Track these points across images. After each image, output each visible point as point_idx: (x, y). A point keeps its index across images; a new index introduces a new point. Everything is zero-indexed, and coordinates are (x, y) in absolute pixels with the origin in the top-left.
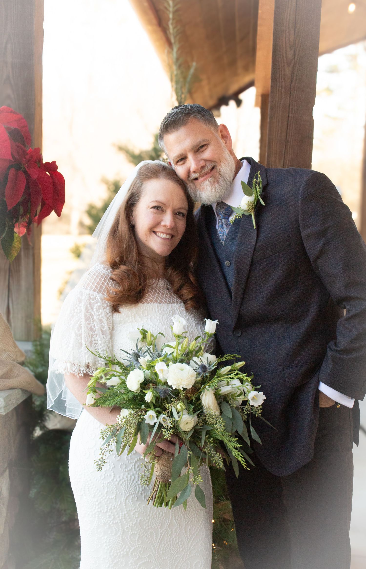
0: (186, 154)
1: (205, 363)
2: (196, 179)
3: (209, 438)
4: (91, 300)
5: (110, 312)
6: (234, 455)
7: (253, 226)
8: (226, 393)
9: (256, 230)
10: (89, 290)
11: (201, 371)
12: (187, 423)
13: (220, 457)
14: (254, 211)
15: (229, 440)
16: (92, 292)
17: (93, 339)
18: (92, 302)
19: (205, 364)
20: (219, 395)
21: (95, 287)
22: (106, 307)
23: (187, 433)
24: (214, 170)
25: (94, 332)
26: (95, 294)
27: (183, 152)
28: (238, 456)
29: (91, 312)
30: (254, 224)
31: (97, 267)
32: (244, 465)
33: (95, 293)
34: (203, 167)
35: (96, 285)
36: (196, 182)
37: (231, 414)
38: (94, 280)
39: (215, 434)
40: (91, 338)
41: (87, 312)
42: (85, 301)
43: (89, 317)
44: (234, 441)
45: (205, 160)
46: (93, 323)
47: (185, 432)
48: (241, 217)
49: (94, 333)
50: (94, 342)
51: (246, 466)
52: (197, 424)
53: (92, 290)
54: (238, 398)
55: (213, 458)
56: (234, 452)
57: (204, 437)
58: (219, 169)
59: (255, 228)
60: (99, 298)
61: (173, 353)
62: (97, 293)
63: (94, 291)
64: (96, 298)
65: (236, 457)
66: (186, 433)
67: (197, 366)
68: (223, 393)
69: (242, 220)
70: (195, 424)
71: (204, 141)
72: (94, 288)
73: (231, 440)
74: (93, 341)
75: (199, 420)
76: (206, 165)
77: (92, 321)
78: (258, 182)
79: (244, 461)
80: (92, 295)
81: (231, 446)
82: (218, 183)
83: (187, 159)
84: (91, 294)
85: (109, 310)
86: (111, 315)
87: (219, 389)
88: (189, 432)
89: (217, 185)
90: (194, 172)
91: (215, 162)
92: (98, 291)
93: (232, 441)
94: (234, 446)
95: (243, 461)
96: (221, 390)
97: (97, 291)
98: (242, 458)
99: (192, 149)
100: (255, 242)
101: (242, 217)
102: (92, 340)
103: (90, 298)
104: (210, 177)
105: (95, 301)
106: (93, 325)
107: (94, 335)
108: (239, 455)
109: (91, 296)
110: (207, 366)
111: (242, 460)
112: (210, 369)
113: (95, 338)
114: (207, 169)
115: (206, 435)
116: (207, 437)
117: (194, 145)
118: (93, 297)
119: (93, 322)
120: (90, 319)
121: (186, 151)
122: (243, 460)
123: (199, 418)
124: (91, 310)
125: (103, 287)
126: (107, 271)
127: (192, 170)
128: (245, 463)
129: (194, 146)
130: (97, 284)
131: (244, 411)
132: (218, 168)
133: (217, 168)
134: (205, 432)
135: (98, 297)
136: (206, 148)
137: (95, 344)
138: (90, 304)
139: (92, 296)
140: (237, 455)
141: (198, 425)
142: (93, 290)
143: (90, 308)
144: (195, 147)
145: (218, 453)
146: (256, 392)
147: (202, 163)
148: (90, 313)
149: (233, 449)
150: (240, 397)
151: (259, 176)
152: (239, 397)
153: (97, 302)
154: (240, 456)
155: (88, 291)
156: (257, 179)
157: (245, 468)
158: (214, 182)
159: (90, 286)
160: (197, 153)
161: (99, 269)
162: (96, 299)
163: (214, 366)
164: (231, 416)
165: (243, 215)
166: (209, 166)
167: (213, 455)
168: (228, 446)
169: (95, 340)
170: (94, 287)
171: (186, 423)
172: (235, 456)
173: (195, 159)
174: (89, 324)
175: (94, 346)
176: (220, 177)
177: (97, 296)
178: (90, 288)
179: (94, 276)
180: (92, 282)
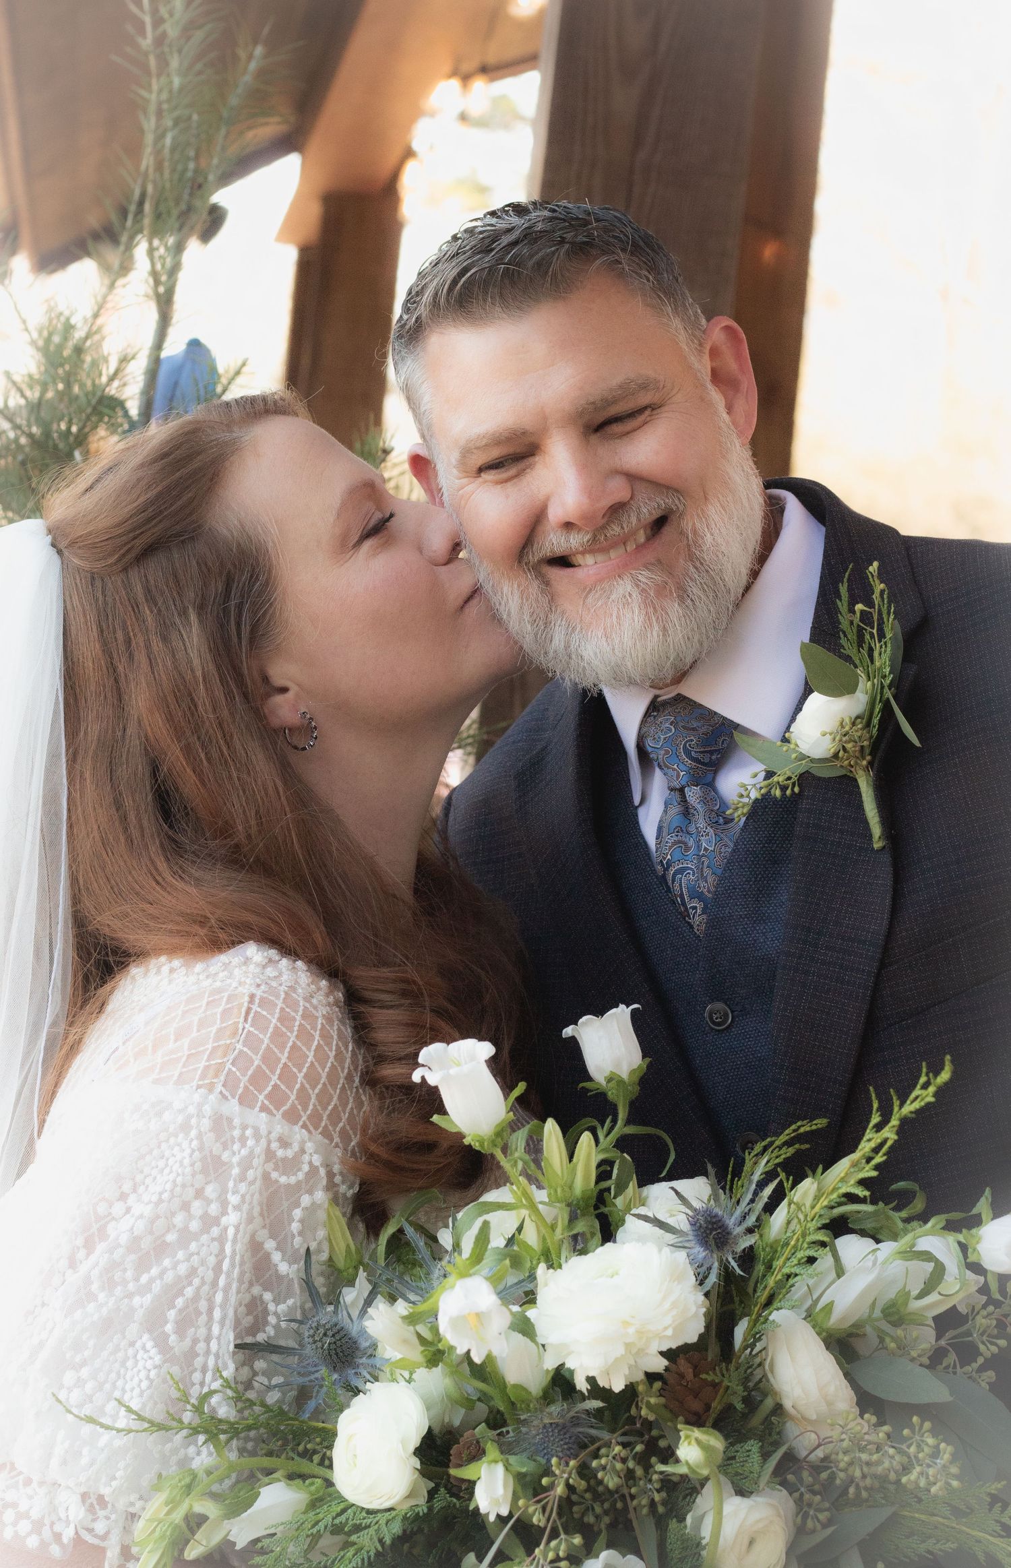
0: (544, 430)
2: (563, 562)
7: (870, 836)
9: (886, 858)
10: (265, 1109)
12: (751, 1543)
14: (871, 763)
16: (278, 1126)
21: (297, 1097)
24: (668, 531)
26: (294, 1138)
27: (528, 423)
30: (876, 830)
33: (295, 1129)
34: (617, 510)
35: (302, 1087)
36: (557, 575)
38: (289, 1058)
45: (632, 478)
48: (796, 789)
52: (800, 1530)
53: (279, 1116)
58: (695, 532)
59: (877, 845)
60: (315, 1159)
61: (520, 1229)
62: (303, 1132)
63: (292, 1117)
64: (306, 1157)
69: (804, 804)
70: (792, 1531)
71: (644, 386)
72: (289, 1102)
76: (631, 498)
78: (876, 617)
82: (682, 600)
83: (537, 458)
89: (674, 609)
90: (568, 526)
91: (677, 491)
92: (309, 1117)
97: (305, 1118)
99: (580, 414)
100: (886, 922)
101: (801, 791)
104: (646, 566)
105: (300, 1175)
114: (634, 520)
117: (592, 400)
121: (545, 418)
125: (331, 1099)
127: (556, 514)
129: (593, 403)
130: (304, 1077)
132: (687, 524)
133: (684, 524)
135: (312, 1157)
136: (645, 423)
141: (809, 1526)
142: (285, 1116)
144: (596, 406)
147: (618, 490)
151: (879, 587)
153: (307, 1185)
156: (870, 604)
158: (661, 590)
160: (594, 438)
162: (304, 1167)
165: (805, 779)
166: (647, 509)
170: (292, 1097)
173: (585, 466)
176: (692, 570)
178: (266, 1102)
179: (284, 1029)
180: (281, 1066)
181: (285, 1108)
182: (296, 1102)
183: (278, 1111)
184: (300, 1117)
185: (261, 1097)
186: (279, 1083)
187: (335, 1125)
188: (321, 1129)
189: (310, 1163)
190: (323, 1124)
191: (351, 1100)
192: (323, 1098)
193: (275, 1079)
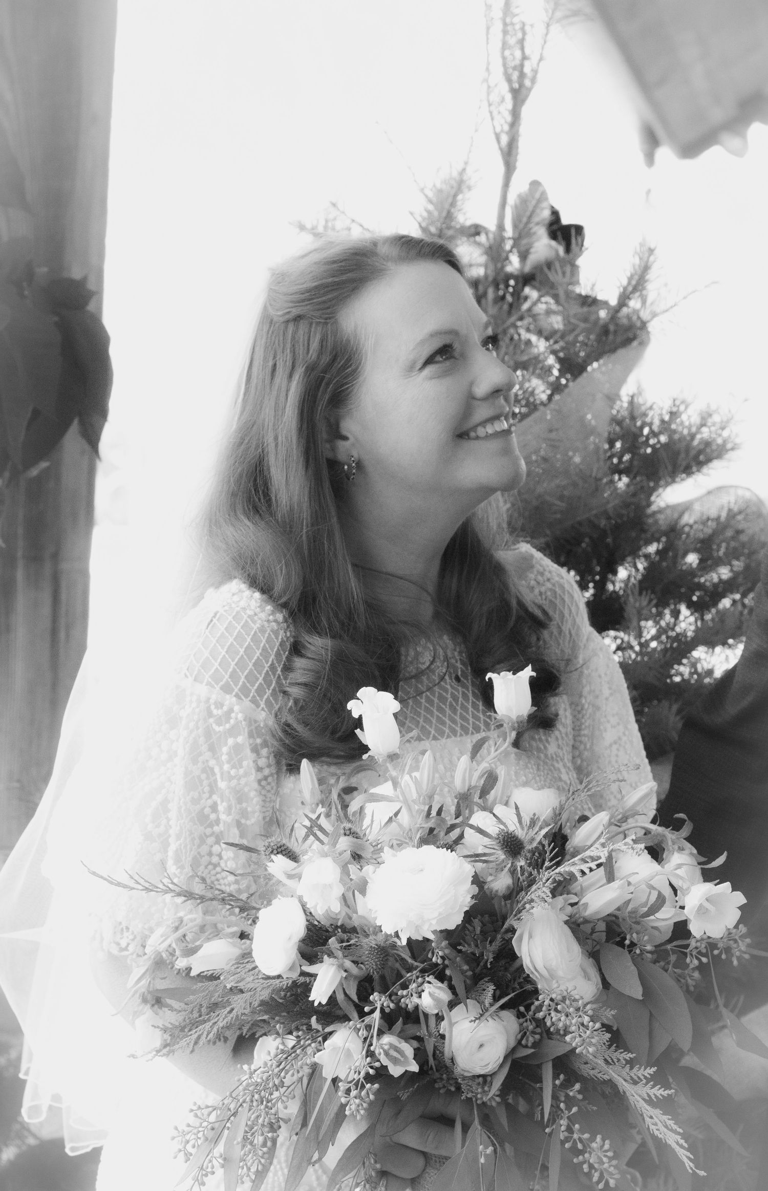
1: (513, 826)
3: (567, 1084)
4: (211, 720)
5: (269, 766)
6: (652, 1127)
8: (610, 910)
10: (208, 684)
11: (503, 857)
12: (481, 1046)
13: (606, 1151)
15: (632, 1078)
16: (216, 694)
17: (204, 849)
18: (217, 728)
19: (511, 828)
20: (586, 921)
21: (231, 677)
22: (259, 747)
23: (489, 1079)
25: (211, 826)
26: (227, 703)
28: (665, 1130)
29: (207, 761)
31: (236, 598)
32: (686, 1160)
33: (228, 696)
35: (234, 670)
37: (639, 983)
38: (227, 652)
39: (586, 1063)
40: (199, 846)
41: (195, 761)
42: (192, 725)
43: (199, 777)
44: (645, 1077)
46: (210, 797)
47: (481, 1079)
49: (208, 831)
50: (206, 859)
51: (691, 1165)
52: (519, 1043)
53: (218, 688)
54: (652, 917)
55: (581, 1158)
56: (651, 1117)
57: (548, 1083)
60: (240, 716)
61: (396, 814)
62: (234, 699)
63: (226, 689)
64: (233, 715)
65: (660, 1136)
66: (485, 1079)
67: (487, 841)
68: (597, 913)
70: (513, 1043)
72: (224, 680)
73: (635, 1078)
74: (202, 857)
75: (521, 1025)
77: (207, 789)
79: (686, 1145)
80: (219, 705)
81: (640, 1100)
84: (212, 701)
85: (268, 758)
86: (272, 775)
87: (582, 902)
88: (495, 1073)
92: (239, 690)
93: (639, 1078)
94: (649, 1095)
95: (681, 1146)
96: (587, 903)
97: (236, 690)
98: (678, 1137)
102: (199, 853)
103: (210, 714)
105: (228, 726)
106: (210, 802)
107: (207, 837)
108: (666, 1127)
109: (213, 707)
110: (520, 833)
111: (677, 1143)
112: (533, 839)
113: (212, 846)
115: (556, 1076)
116: (557, 1082)
118: (220, 712)
119: (212, 792)
120: (201, 785)
122: (682, 1142)
123: (522, 1020)
124: (208, 755)
125: (257, 679)
126: (271, 618)
128: (689, 1154)
130: (236, 665)
131: (688, 960)
134: (550, 1065)
135: (238, 715)
137: (210, 867)
138: (208, 733)
139: (217, 708)
140: (663, 1129)
141: (524, 1042)
142: (221, 688)
143: (204, 748)
145: (599, 1138)
146: (709, 886)
148: (203, 763)
149: (648, 1108)
150: (657, 915)
152: (653, 914)
153: (232, 732)
154: (672, 1130)
155: (202, 690)
157: (690, 1171)
159: (213, 671)
161: (244, 609)
162: (232, 721)
163: (541, 828)
164: (637, 992)
167: (580, 1146)
168: (631, 1098)
169: (210, 854)
170: (227, 677)
171: (477, 1045)
172: (656, 1133)
174: (195, 801)
175: (207, 871)
177: (236, 708)
178: (210, 680)
179: (227, 634)
180: (221, 657)
181: (222, 683)
182: (229, 680)
183: (217, 685)
184: (233, 690)
185: (207, 677)
186: (219, 668)
187: (261, 697)
188: (249, 698)
189: (236, 719)
190: (251, 695)
191: (274, 682)
192: (250, 678)
193: (216, 665)
